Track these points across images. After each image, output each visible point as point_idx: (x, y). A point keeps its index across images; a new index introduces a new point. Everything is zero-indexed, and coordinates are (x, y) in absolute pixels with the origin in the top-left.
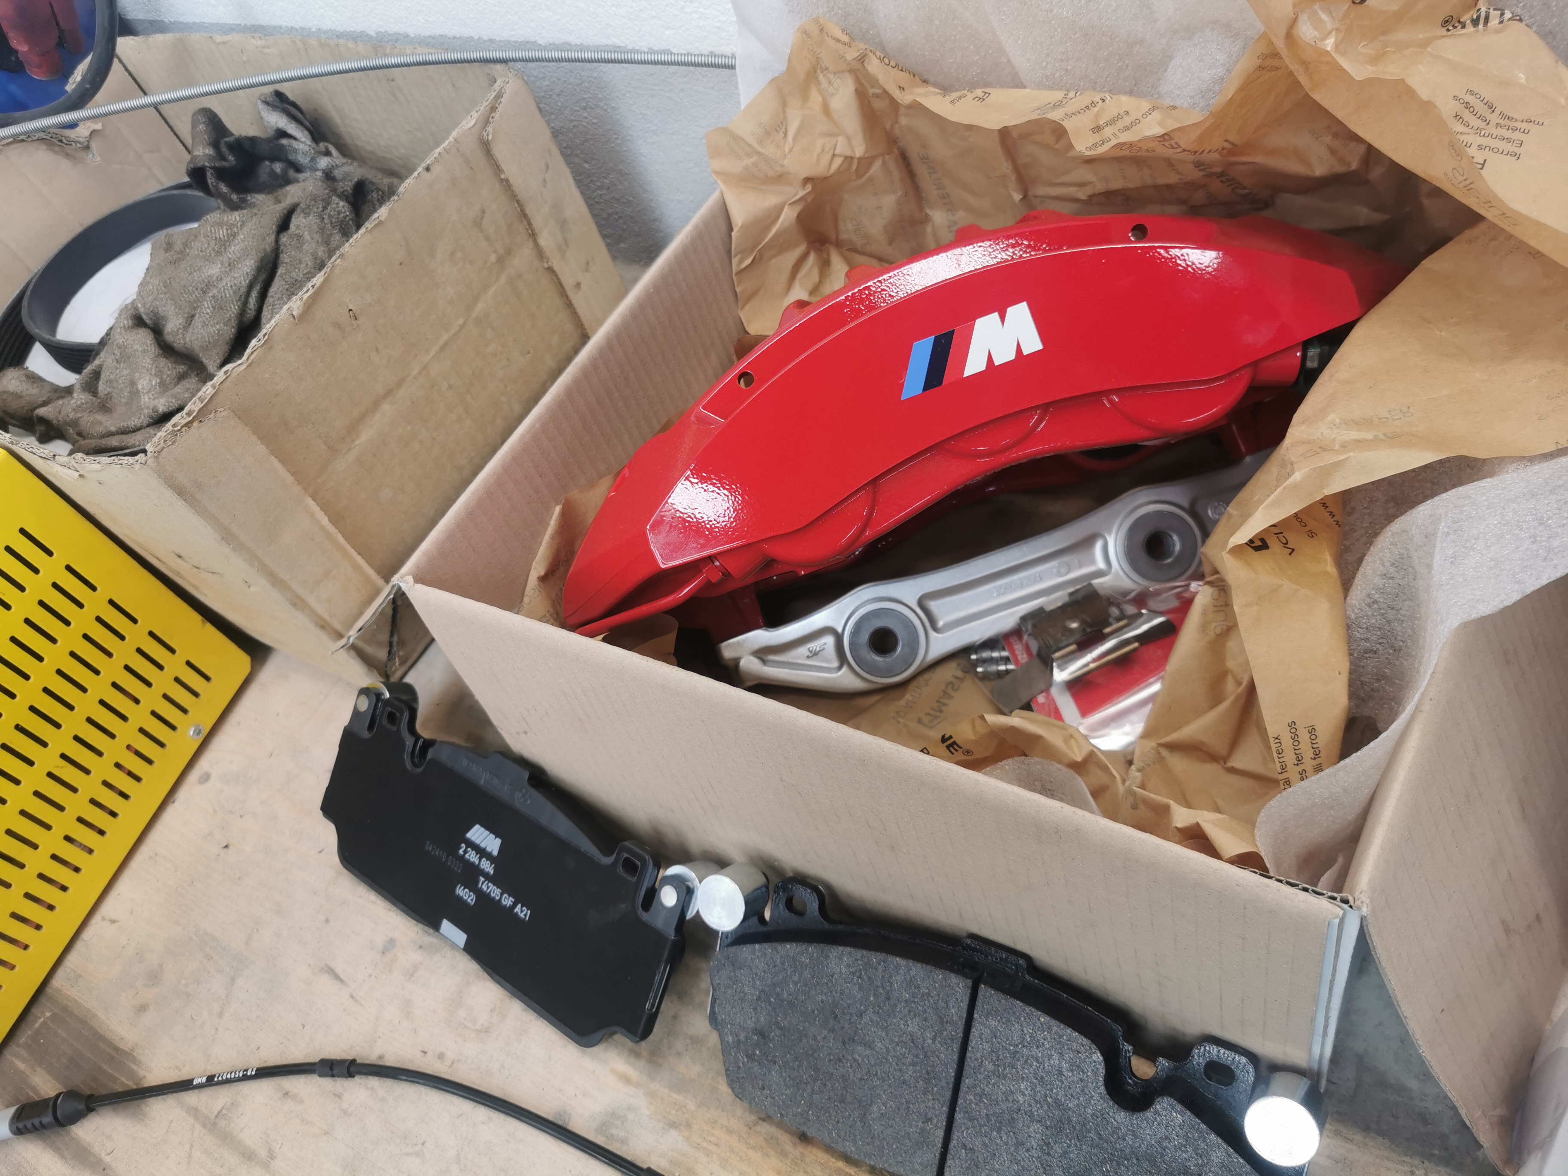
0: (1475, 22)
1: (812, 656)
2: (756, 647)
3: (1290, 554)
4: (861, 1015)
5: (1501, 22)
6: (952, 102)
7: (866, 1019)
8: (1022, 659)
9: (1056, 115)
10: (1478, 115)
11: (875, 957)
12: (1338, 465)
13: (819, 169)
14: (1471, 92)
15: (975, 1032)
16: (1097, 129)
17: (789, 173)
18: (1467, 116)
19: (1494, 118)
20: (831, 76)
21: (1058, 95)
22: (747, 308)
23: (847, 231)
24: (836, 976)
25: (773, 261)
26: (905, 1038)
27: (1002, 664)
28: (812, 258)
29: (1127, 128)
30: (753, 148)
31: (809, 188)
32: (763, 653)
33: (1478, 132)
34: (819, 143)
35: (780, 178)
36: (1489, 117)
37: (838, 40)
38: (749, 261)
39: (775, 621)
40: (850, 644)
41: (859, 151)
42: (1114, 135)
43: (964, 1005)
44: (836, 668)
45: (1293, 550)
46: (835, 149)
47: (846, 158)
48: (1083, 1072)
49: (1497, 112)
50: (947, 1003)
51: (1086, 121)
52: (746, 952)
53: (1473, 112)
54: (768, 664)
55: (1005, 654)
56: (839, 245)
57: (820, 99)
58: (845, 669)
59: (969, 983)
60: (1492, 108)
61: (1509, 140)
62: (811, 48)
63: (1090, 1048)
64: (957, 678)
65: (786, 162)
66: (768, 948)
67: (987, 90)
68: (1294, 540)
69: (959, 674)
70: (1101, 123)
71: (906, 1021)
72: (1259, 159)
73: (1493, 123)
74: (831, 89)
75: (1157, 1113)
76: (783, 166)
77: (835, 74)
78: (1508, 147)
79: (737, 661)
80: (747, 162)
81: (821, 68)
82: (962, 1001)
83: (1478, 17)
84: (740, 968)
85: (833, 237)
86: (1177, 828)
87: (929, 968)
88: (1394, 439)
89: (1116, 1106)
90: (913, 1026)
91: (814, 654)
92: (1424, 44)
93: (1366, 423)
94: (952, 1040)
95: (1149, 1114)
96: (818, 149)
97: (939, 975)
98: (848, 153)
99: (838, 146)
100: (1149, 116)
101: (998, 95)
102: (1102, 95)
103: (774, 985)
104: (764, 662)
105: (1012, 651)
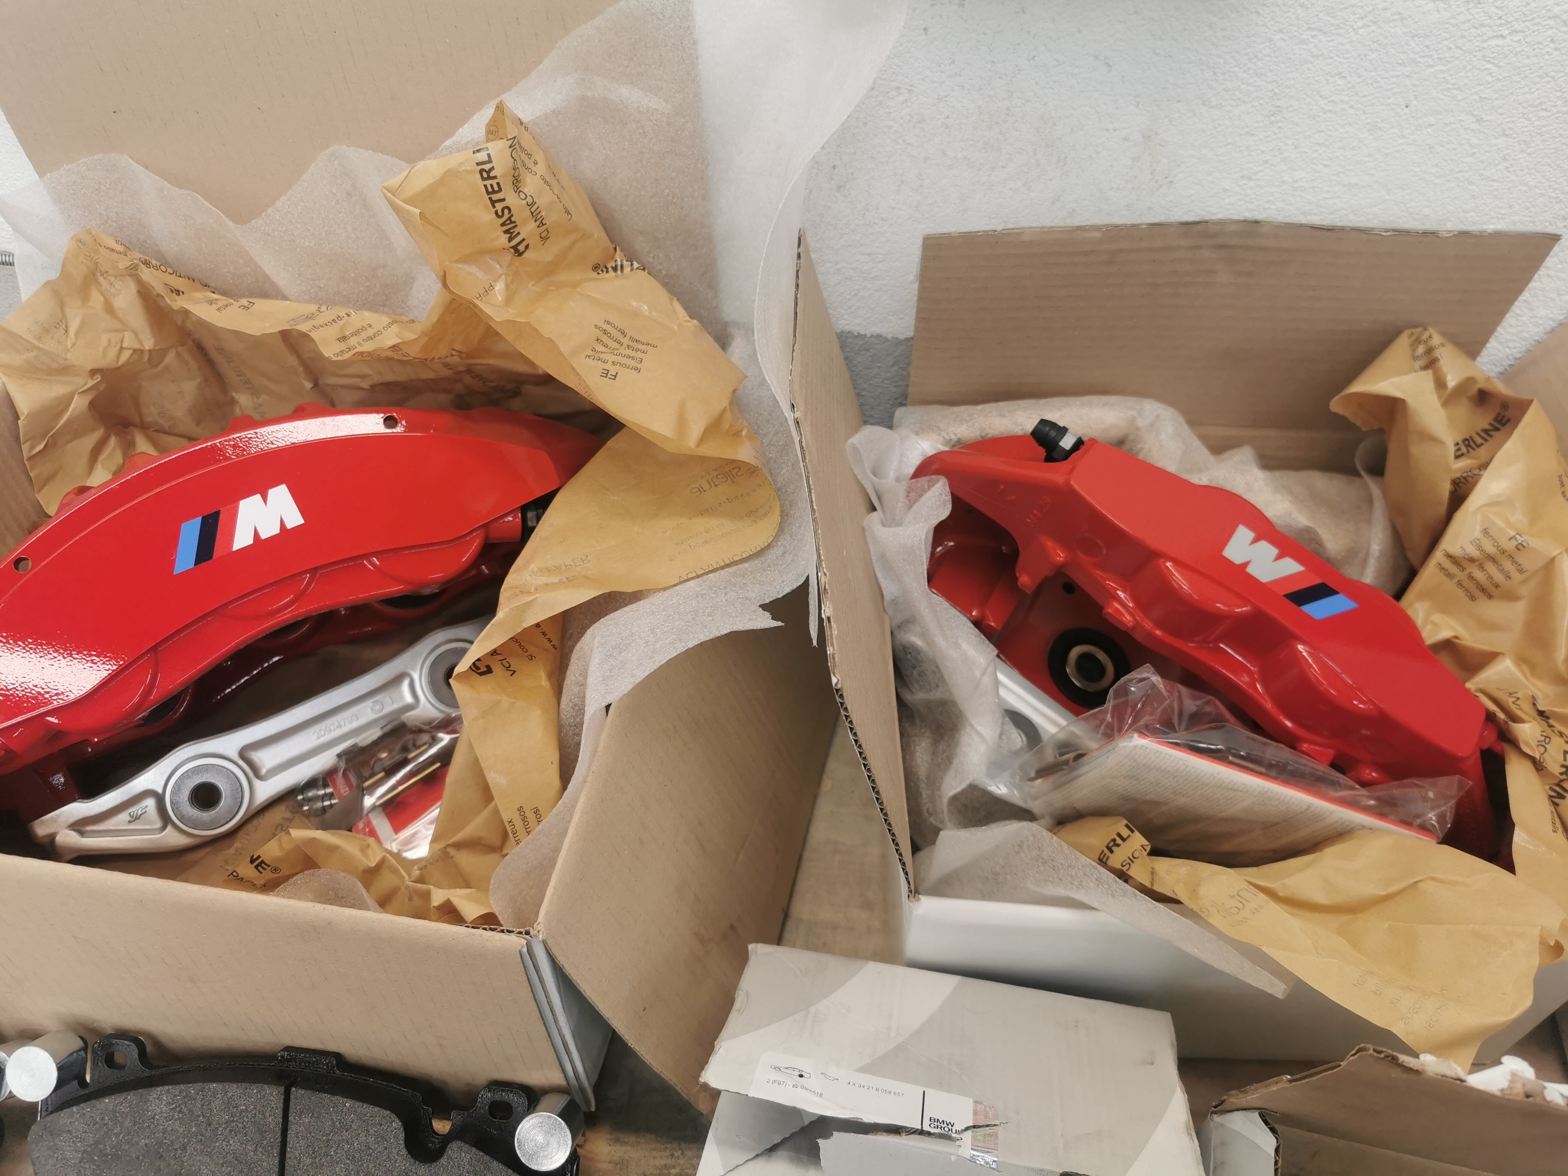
0: (615, 269)
1: (134, 821)
2: (72, 820)
3: (512, 675)
4: (185, 1148)
5: (632, 270)
6: (219, 309)
7: (190, 1150)
8: (345, 792)
9: (304, 327)
10: (614, 339)
11: (192, 1089)
12: (530, 603)
13: (109, 360)
14: (608, 323)
15: (291, 1133)
16: (344, 338)
17: (75, 366)
18: (605, 339)
19: (626, 341)
20: (112, 279)
21: (312, 308)
22: (44, 491)
23: (151, 413)
24: (157, 1117)
25: (70, 445)
26: (229, 1158)
27: (327, 800)
28: (113, 441)
29: (370, 338)
30: (31, 343)
31: (98, 378)
32: (80, 826)
33: (613, 351)
34: (105, 338)
35: (66, 370)
36: (622, 340)
37: (113, 250)
38: (40, 447)
39: (90, 792)
40: (171, 802)
41: (148, 343)
42: (359, 344)
43: (279, 1112)
44: (160, 828)
45: (515, 672)
46: (122, 341)
47: (135, 350)
48: (386, 1140)
49: (628, 336)
50: (263, 1114)
51: (333, 331)
52: (64, 1117)
53: (610, 337)
54: (87, 834)
55: (329, 790)
56: (144, 427)
57: (102, 299)
58: (169, 828)
59: (282, 1089)
60: (624, 333)
61: (633, 358)
62: (87, 253)
63: (390, 1117)
64: (286, 819)
65: (69, 356)
66: (86, 1108)
67: (251, 300)
68: (514, 663)
69: (288, 815)
70: (347, 333)
71: (228, 1142)
72: (492, 361)
73: (625, 345)
74: (113, 290)
75: (450, 1158)
76: (66, 359)
77: (116, 277)
78: (633, 363)
79: (52, 837)
80: (30, 355)
81: (101, 271)
82: (277, 1108)
83: (616, 266)
84: (59, 1135)
85: (137, 420)
86: (434, 907)
87: (244, 1085)
88: (572, 582)
89: (417, 1162)
90: (234, 1144)
91: (135, 819)
92: (575, 285)
93: (557, 569)
94: (272, 1146)
95: (443, 1161)
96: (104, 343)
97: (254, 1090)
98: (137, 346)
99: (125, 340)
100: (389, 329)
101: (261, 305)
102: (347, 311)
103: (97, 1143)
104: (82, 833)
105: (335, 787)
